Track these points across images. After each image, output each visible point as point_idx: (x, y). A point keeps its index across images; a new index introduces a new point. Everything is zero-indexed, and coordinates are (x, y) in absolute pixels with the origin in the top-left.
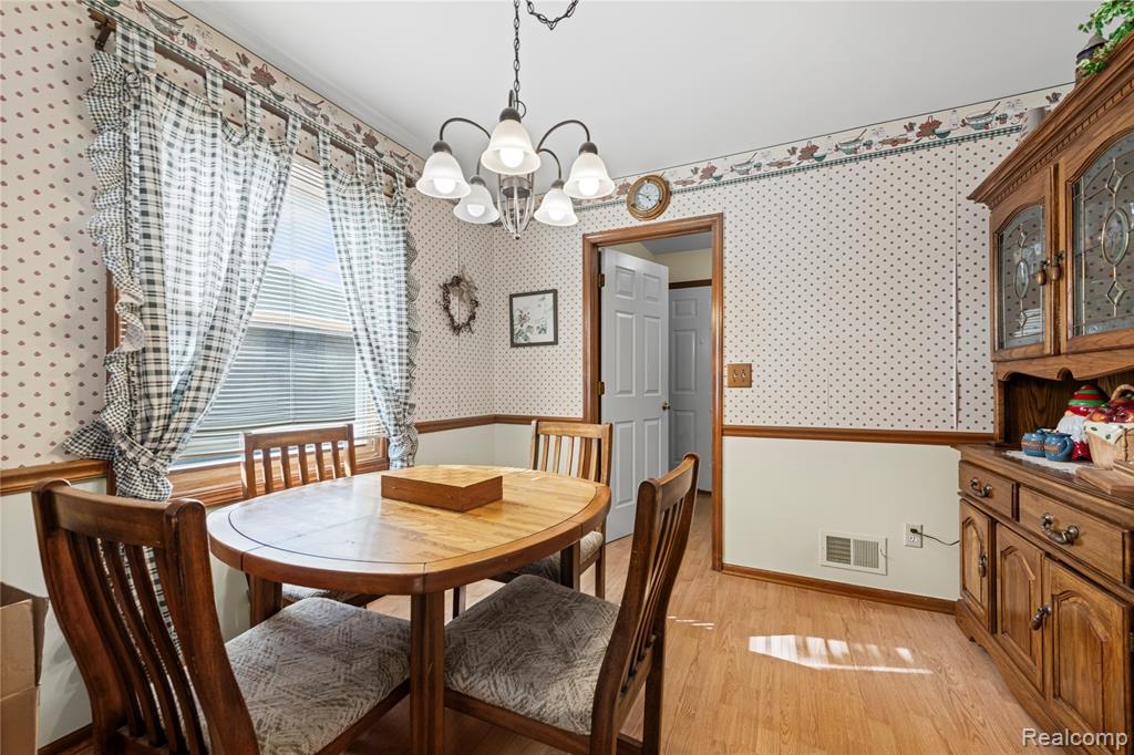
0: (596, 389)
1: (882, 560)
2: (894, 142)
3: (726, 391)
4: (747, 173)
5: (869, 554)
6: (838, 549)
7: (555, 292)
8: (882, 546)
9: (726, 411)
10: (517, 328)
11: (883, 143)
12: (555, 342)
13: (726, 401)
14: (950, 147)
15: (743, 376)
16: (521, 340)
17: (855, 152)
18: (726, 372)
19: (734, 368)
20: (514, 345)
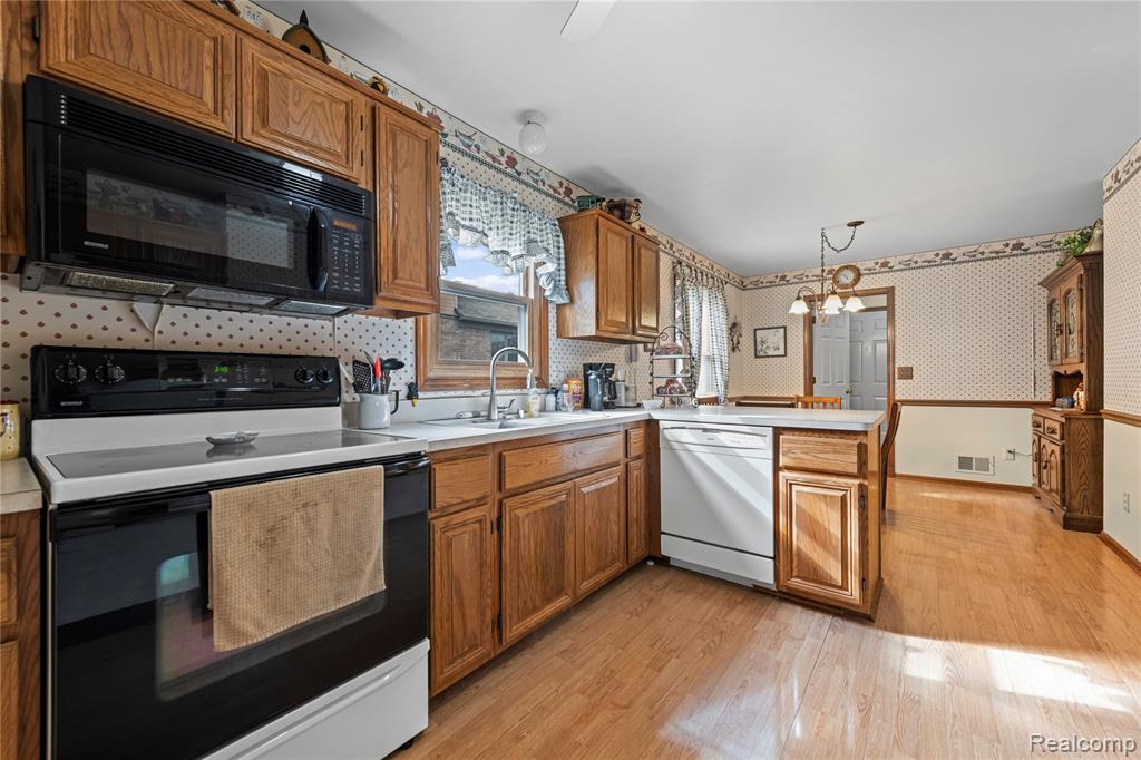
0: (810, 380)
1: (991, 468)
2: (997, 252)
3: (897, 381)
4: (908, 266)
5: (984, 464)
6: (965, 463)
7: (785, 327)
8: (991, 460)
9: (897, 392)
10: (759, 347)
11: (991, 252)
12: (785, 355)
13: (897, 386)
14: (1029, 256)
15: (907, 373)
16: (762, 354)
17: (973, 257)
18: (896, 371)
19: (901, 369)
20: (756, 357)
